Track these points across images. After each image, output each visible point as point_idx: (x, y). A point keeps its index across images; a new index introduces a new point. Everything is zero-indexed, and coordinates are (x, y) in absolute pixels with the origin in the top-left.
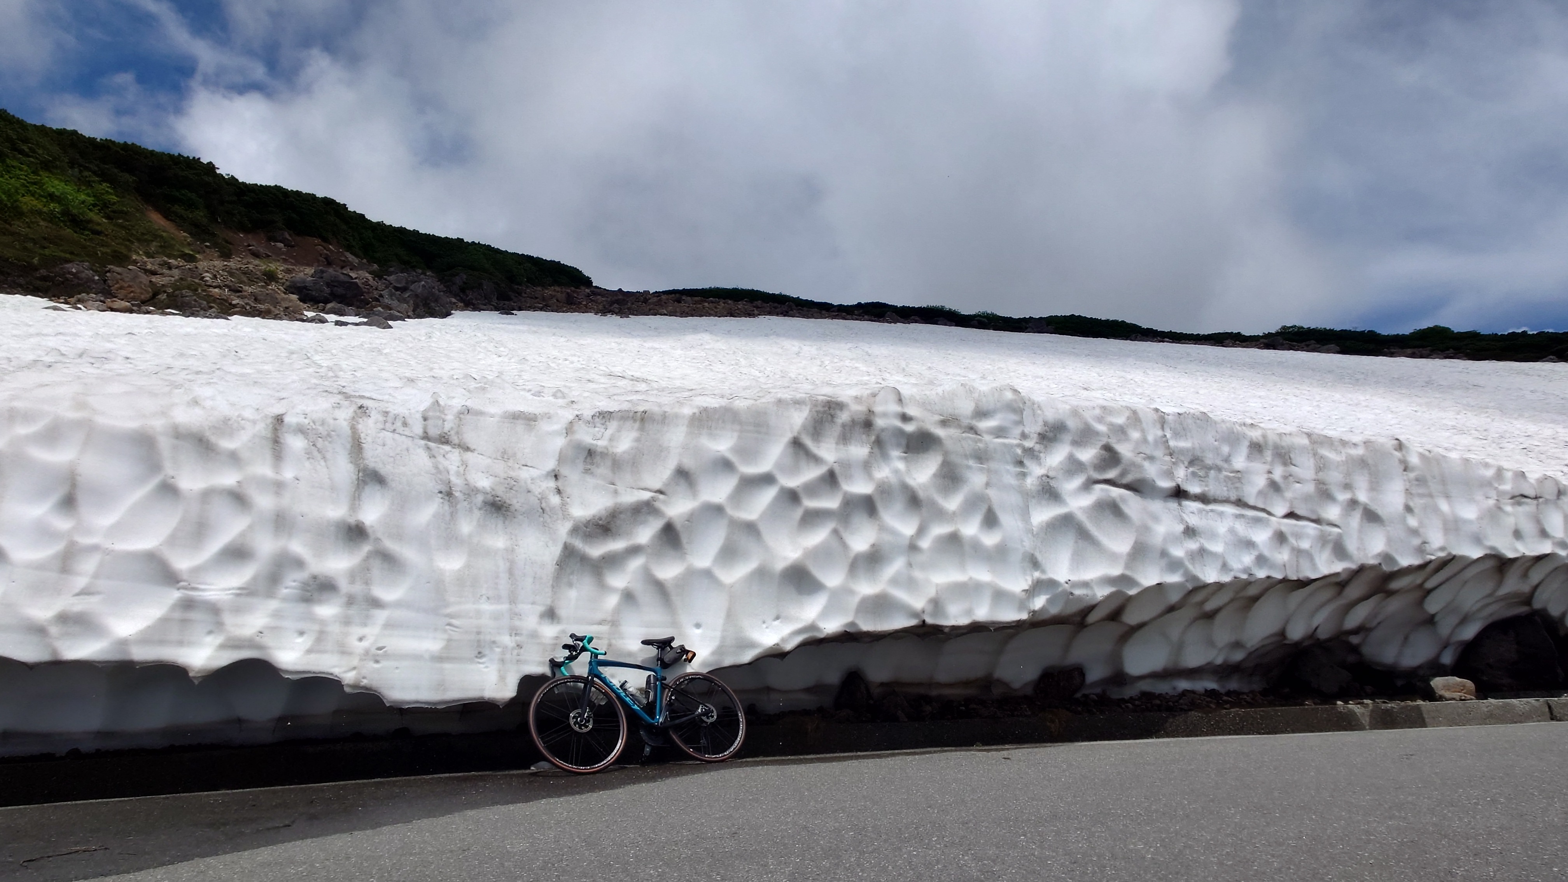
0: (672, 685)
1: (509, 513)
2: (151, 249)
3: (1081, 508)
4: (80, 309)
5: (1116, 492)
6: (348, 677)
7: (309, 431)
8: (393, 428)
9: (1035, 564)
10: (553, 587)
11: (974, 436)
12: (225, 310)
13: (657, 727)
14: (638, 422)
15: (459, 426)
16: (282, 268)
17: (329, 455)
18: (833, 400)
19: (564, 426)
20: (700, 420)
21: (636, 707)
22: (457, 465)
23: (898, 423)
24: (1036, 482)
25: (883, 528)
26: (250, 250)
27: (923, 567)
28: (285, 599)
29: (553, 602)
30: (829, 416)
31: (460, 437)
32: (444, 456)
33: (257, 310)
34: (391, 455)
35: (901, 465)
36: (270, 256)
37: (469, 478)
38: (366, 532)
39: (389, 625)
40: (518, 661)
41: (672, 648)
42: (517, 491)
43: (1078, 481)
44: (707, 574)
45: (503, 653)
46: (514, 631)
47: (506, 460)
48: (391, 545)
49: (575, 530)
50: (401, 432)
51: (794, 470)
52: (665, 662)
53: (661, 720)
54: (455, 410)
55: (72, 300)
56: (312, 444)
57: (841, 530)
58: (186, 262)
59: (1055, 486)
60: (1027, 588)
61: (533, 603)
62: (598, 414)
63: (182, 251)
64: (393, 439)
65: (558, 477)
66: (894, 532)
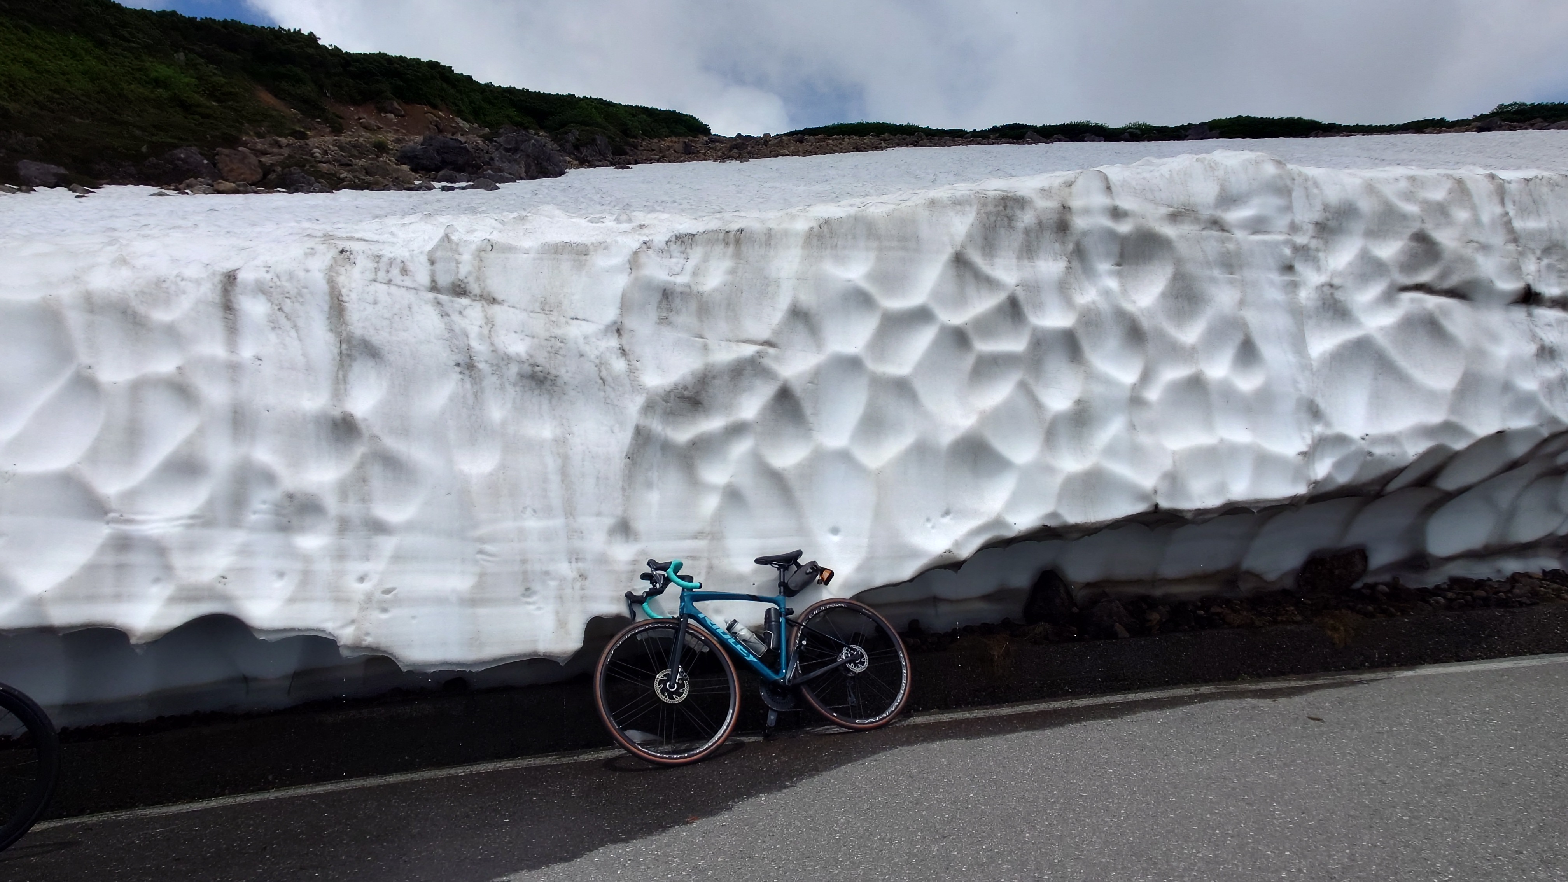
0: (803, 621)
1: (555, 388)
2: (262, 129)
3: (1382, 329)
4: (187, 193)
5: (1432, 302)
6: (346, 635)
7: (272, 290)
8: (387, 278)
9: (1315, 413)
10: (623, 489)
11: (1219, 233)
12: (333, 184)
13: (783, 687)
14: (731, 245)
15: (480, 269)
16: (392, 139)
17: (301, 323)
18: (1009, 195)
19: (626, 259)
20: (820, 237)
21: (751, 658)
22: (479, 323)
23: (1107, 222)
24: (1314, 295)
25: (1091, 375)
26: (361, 123)
27: (1152, 428)
28: (253, 529)
29: (625, 511)
30: (1006, 219)
31: (482, 285)
32: (460, 313)
33: (367, 182)
34: (386, 315)
35: (1113, 284)
36: (382, 128)
37: (496, 341)
38: (357, 428)
39: (398, 558)
40: (583, 598)
41: (799, 566)
42: (564, 356)
43: (1374, 291)
44: (844, 456)
45: (561, 588)
46: (575, 556)
47: (548, 313)
48: (392, 444)
49: (649, 407)
50: (400, 283)
51: (960, 300)
52: (789, 588)
53: (788, 676)
54: (474, 247)
55: (181, 186)
56: (277, 308)
57: (1031, 381)
58: (296, 139)
59: (1342, 299)
60: (1304, 448)
61: (599, 514)
62: (674, 239)
63: (293, 129)
64: (389, 294)
65: (622, 332)
66: (1108, 381)
